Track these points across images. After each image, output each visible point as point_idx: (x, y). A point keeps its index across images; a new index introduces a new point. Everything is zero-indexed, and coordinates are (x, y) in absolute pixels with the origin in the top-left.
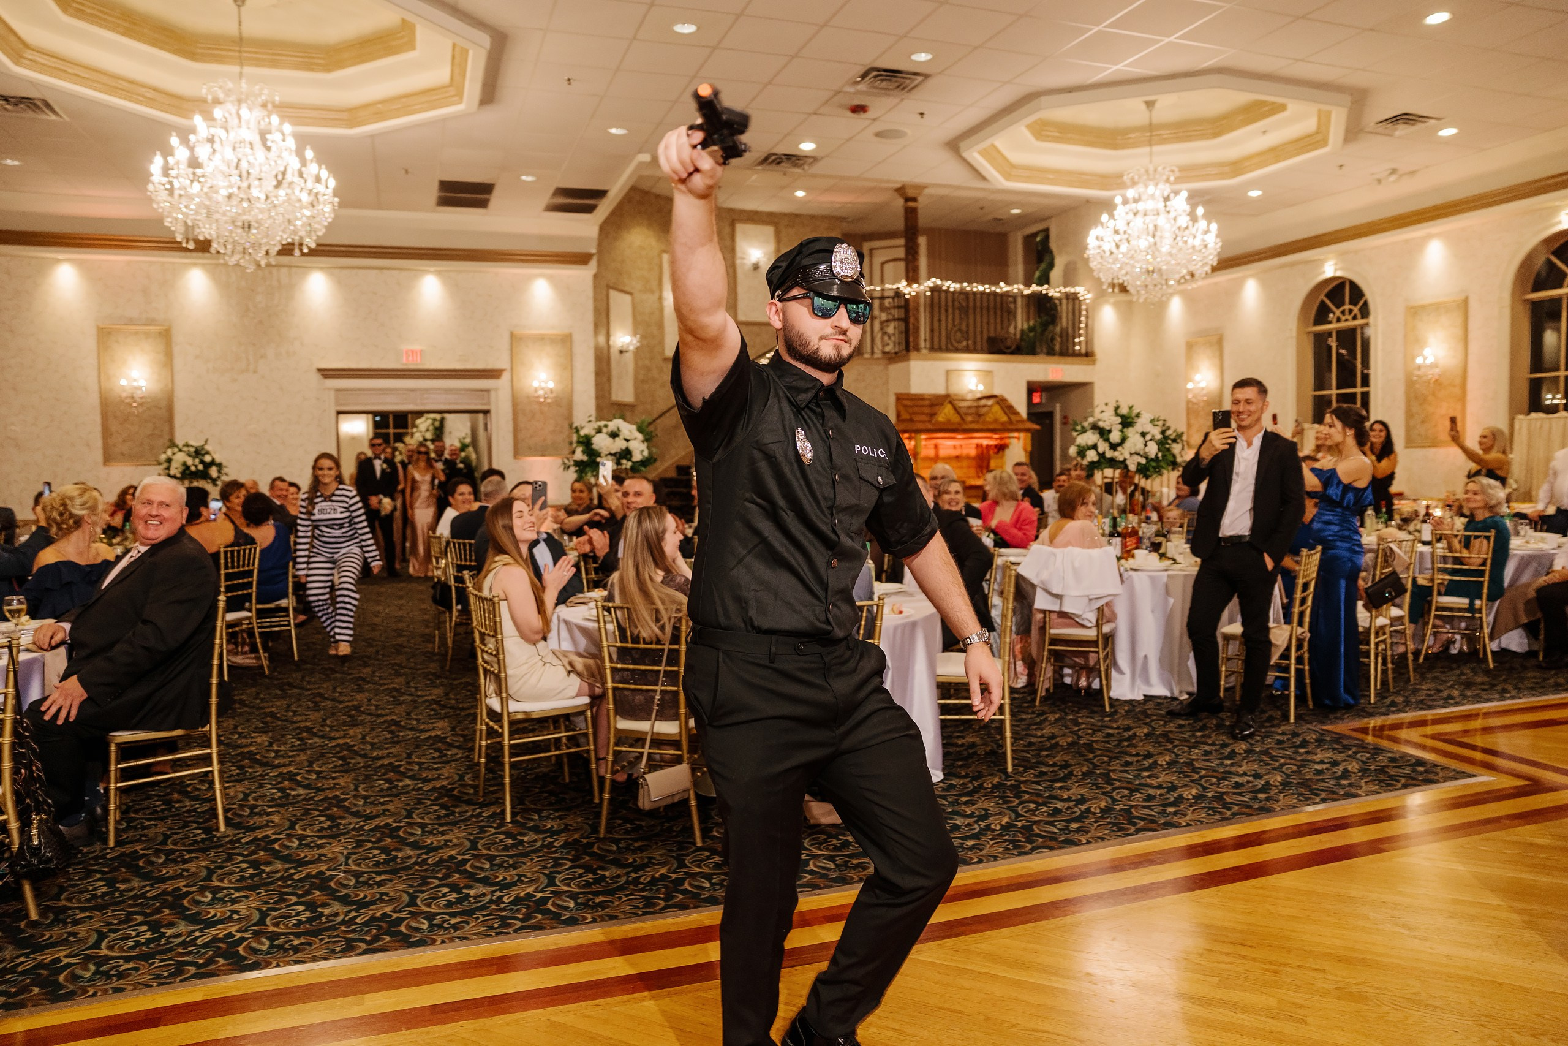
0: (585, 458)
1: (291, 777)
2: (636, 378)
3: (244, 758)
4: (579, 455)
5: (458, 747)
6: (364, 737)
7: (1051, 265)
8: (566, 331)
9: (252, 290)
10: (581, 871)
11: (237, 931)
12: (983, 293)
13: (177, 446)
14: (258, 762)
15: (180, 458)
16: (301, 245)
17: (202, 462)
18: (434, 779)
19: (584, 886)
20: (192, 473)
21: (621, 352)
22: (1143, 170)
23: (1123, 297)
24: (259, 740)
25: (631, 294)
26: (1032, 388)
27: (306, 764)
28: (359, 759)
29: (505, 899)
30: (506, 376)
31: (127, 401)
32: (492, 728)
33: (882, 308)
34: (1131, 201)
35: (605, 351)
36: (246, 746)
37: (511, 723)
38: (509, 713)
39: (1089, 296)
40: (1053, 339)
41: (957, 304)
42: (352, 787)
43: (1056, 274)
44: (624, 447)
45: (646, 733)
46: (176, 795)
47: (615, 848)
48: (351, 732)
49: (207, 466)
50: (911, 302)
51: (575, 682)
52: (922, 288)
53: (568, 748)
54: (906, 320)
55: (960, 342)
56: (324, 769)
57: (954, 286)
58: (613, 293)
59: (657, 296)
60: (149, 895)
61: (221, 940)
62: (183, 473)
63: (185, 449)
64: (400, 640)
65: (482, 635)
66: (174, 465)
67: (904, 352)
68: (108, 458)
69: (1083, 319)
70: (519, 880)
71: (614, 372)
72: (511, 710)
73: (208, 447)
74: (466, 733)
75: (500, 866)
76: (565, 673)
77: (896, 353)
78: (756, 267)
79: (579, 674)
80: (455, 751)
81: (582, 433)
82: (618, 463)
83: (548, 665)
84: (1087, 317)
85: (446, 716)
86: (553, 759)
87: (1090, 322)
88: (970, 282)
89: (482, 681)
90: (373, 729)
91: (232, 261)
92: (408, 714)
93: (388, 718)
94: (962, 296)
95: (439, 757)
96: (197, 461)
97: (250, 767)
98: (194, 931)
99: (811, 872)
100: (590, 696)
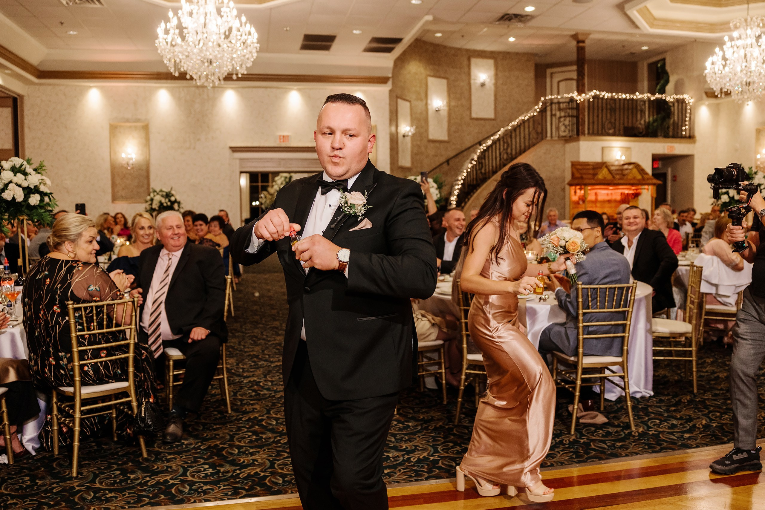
2: (412, 152)
7: (667, 82)
9: (193, 101)
10: (451, 445)
11: (260, 471)
12: (625, 99)
13: (156, 192)
15: (158, 198)
17: (170, 200)
19: (457, 453)
21: (404, 136)
22: (743, 20)
23: (713, 101)
25: (409, 101)
26: (656, 158)
29: (412, 459)
31: (125, 166)
33: (560, 109)
34: (735, 39)
35: (395, 136)
39: (692, 100)
40: (668, 127)
41: (609, 106)
43: (670, 87)
47: (467, 432)
49: (173, 202)
50: (581, 105)
52: (588, 96)
54: (577, 117)
55: (610, 129)
57: (607, 95)
58: (398, 101)
59: (424, 102)
60: (202, 448)
61: (252, 476)
62: (159, 207)
63: (160, 193)
66: (154, 202)
67: (575, 136)
69: (688, 115)
70: (416, 448)
71: (400, 149)
73: (173, 193)
75: (401, 440)
76: (431, 324)
77: (570, 137)
78: (483, 85)
79: (438, 327)
84: (690, 114)
87: (692, 117)
88: (617, 93)
94: (612, 101)
96: (167, 200)
98: (236, 470)
99: (594, 450)
100: (443, 340)
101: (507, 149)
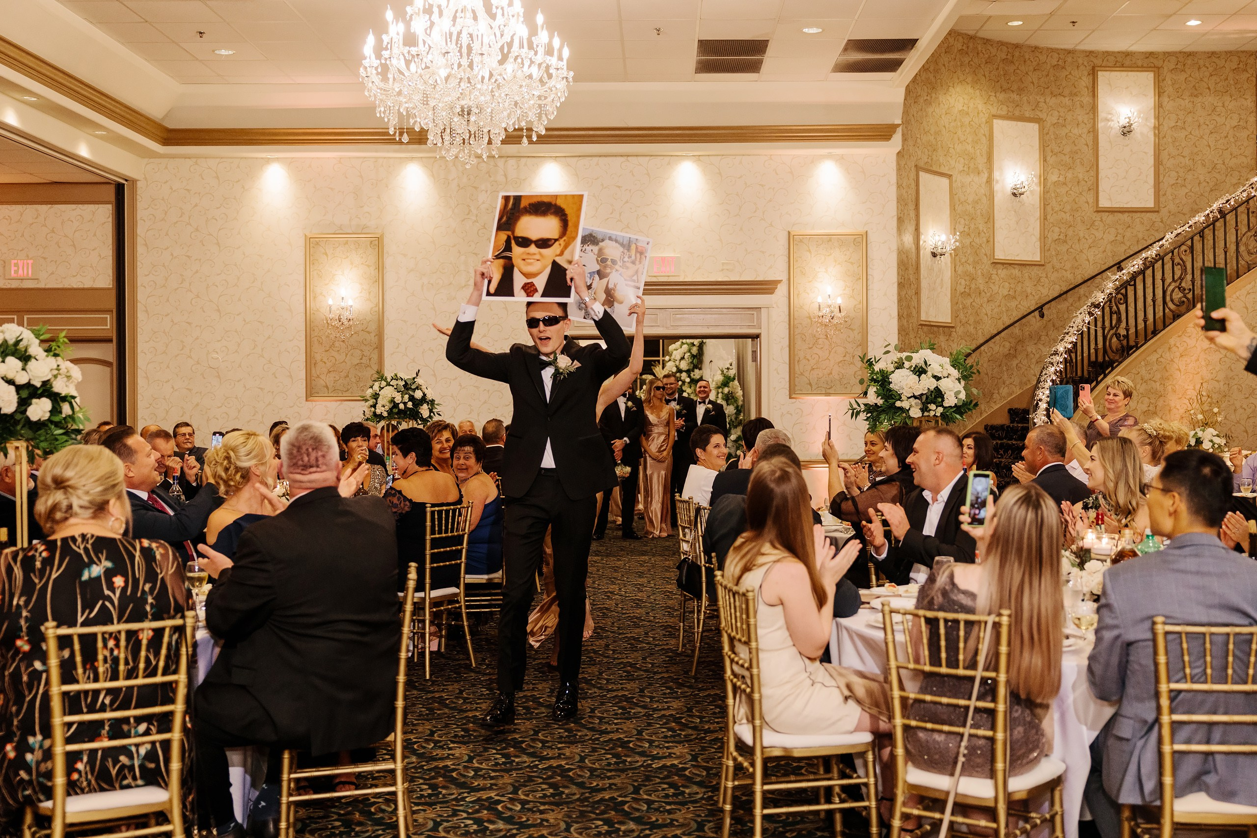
0: (880, 402)
1: (491, 805)
2: (954, 290)
3: (438, 775)
4: (873, 398)
5: (700, 784)
6: (582, 759)
8: (861, 230)
9: (476, 188)
13: (386, 380)
14: (453, 781)
15: (388, 393)
16: (530, 130)
17: (412, 398)
18: (665, 826)
20: (400, 410)
21: (934, 255)
24: (457, 752)
25: (949, 176)
27: (510, 789)
28: (574, 789)
30: (782, 290)
31: (336, 323)
32: (741, 764)
35: (914, 256)
36: (442, 759)
37: (766, 761)
38: (763, 748)
42: (563, 826)
44: (932, 388)
45: (947, 793)
46: (357, 815)
48: (567, 752)
49: (418, 403)
51: (854, 713)
53: (842, 801)
56: (531, 798)
58: (923, 175)
59: (985, 176)
62: (390, 412)
63: (394, 383)
64: (635, 632)
65: (732, 640)
66: (381, 401)
68: (311, 393)
71: (924, 284)
72: (765, 744)
73: (419, 381)
74: (710, 764)
76: (841, 699)
78: (1126, 131)
79: (859, 702)
80: (695, 788)
81: (877, 368)
82: (924, 409)
83: (818, 686)
85: (687, 740)
86: (822, 815)
89: (730, 701)
90: (594, 750)
91: (450, 157)
92: (640, 733)
93: (615, 736)
95: (674, 795)
96: (407, 397)
97: (444, 787)
100: (873, 732)
101: (1181, 279)
